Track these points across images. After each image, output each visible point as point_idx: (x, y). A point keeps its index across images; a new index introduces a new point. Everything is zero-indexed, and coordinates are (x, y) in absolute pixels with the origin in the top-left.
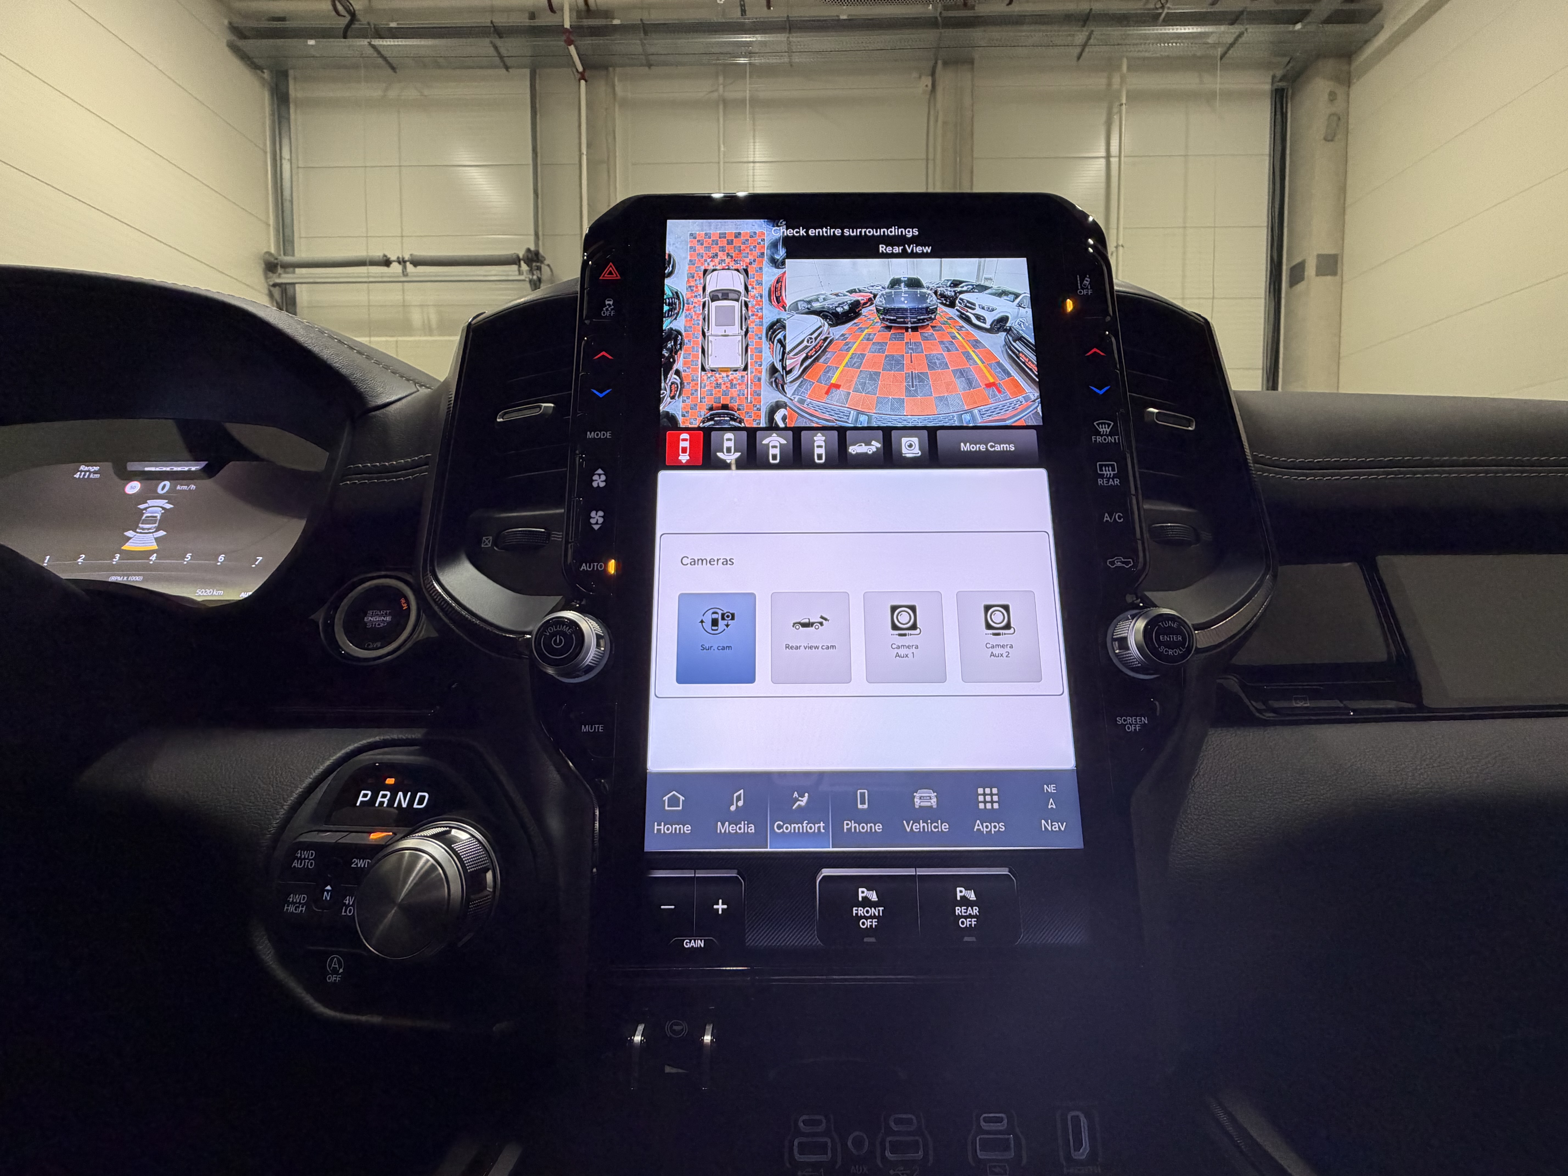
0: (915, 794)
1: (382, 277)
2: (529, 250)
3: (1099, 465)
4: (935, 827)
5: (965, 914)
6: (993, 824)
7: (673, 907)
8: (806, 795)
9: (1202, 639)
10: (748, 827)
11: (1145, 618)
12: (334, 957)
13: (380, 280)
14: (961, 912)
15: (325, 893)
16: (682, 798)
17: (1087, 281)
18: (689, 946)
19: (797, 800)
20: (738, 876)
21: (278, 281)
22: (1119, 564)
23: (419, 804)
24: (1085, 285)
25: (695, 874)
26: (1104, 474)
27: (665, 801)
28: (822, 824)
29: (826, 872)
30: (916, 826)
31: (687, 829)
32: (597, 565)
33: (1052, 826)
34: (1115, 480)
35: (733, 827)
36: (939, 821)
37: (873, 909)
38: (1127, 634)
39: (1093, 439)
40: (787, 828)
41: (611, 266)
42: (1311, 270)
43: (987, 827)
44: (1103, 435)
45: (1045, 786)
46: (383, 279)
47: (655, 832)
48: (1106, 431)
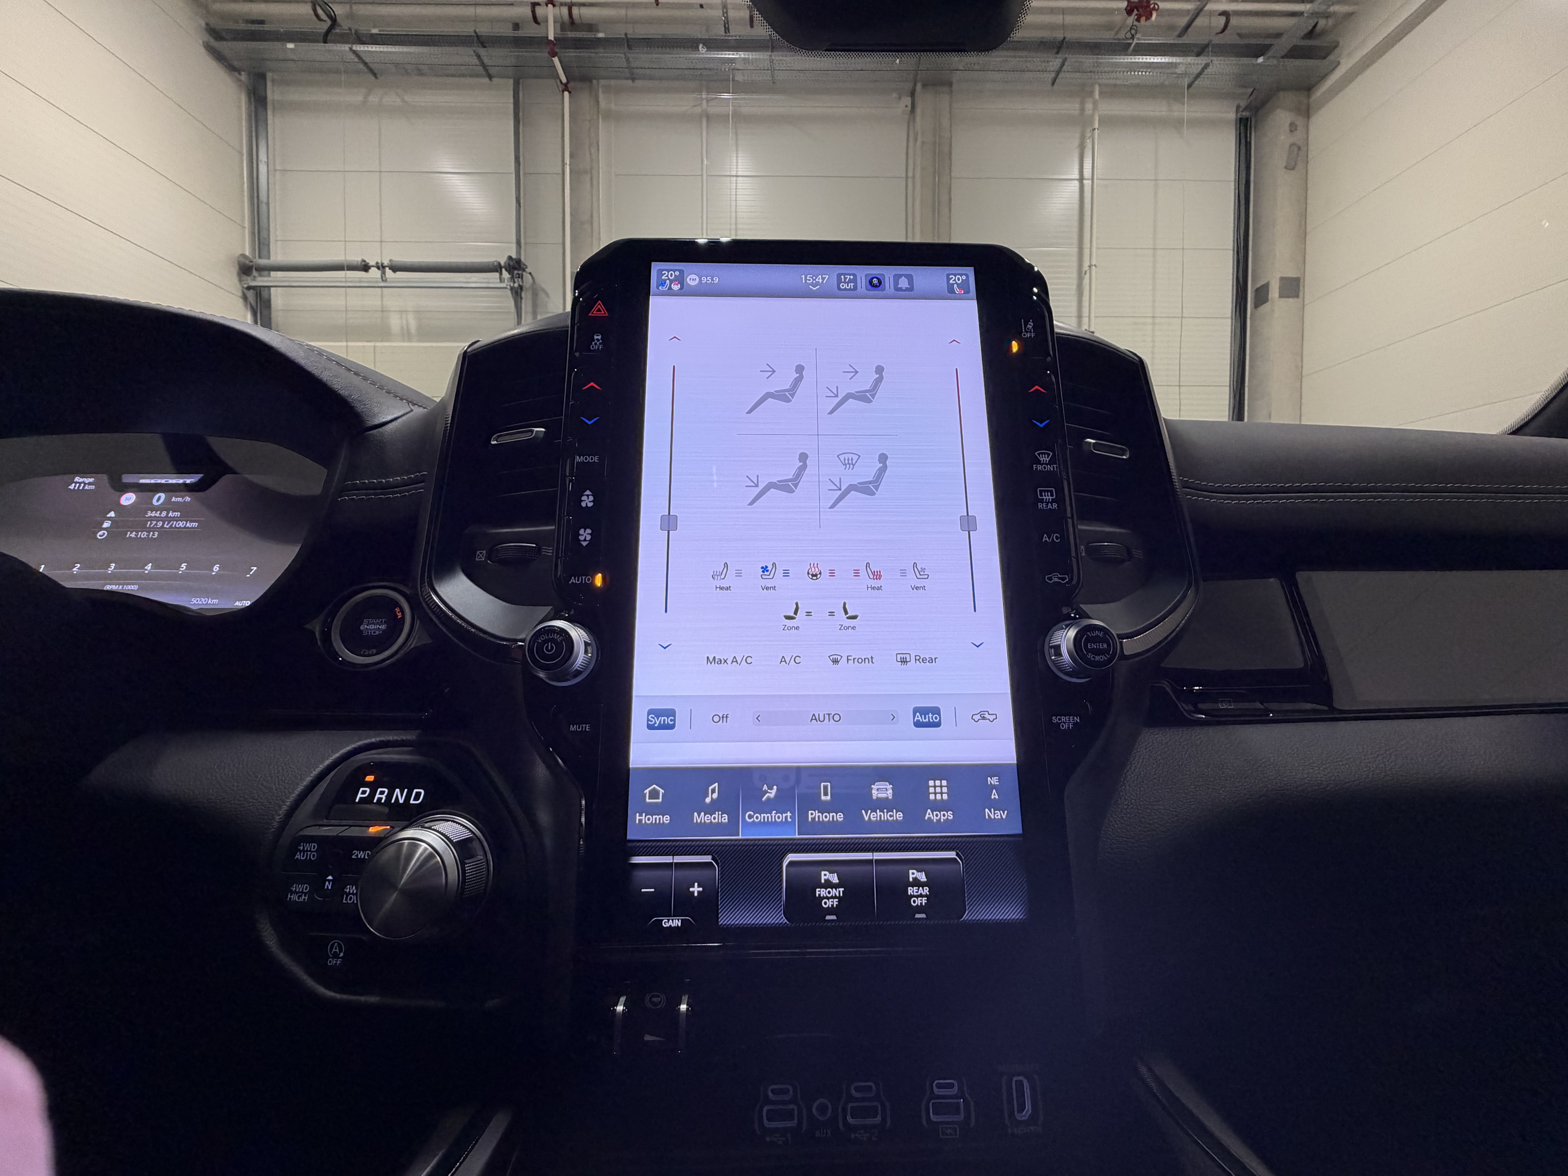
0: (873, 786)
1: (360, 282)
2: (510, 258)
3: (1040, 490)
4: (891, 816)
5: (917, 894)
6: (942, 813)
7: (653, 890)
8: (775, 787)
9: (1130, 647)
10: (722, 817)
11: (1076, 627)
12: (335, 942)
13: (358, 285)
14: (913, 892)
15: (327, 883)
16: (662, 791)
17: (1030, 325)
18: (667, 925)
19: (766, 792)
20: (712, 861)
21: (253, 284)
22: (1056, 580)
23: (414, 800)
24: (1028, 329)
25: (673, 860)
26: (1043, 499)
27: (646, 794)
28: (789, 814)
29: (791, 857)
30: (874, 815)
31: (666, 819)
32: (585, 579)
33: (995, 814)
34: (1053, 504)
35: (708, 817)
36: (894, 810)
37: (834, 889)
38: (1060, 642)
39: (1034, 468)
40: (757, 818)
41: (599, 304)
42: (1274, 292)
43: (937, 815)
44: (1043, 464)
45: (989, 778)
46: (362, 284)
47: (637, 822)
48: (1046, 460)
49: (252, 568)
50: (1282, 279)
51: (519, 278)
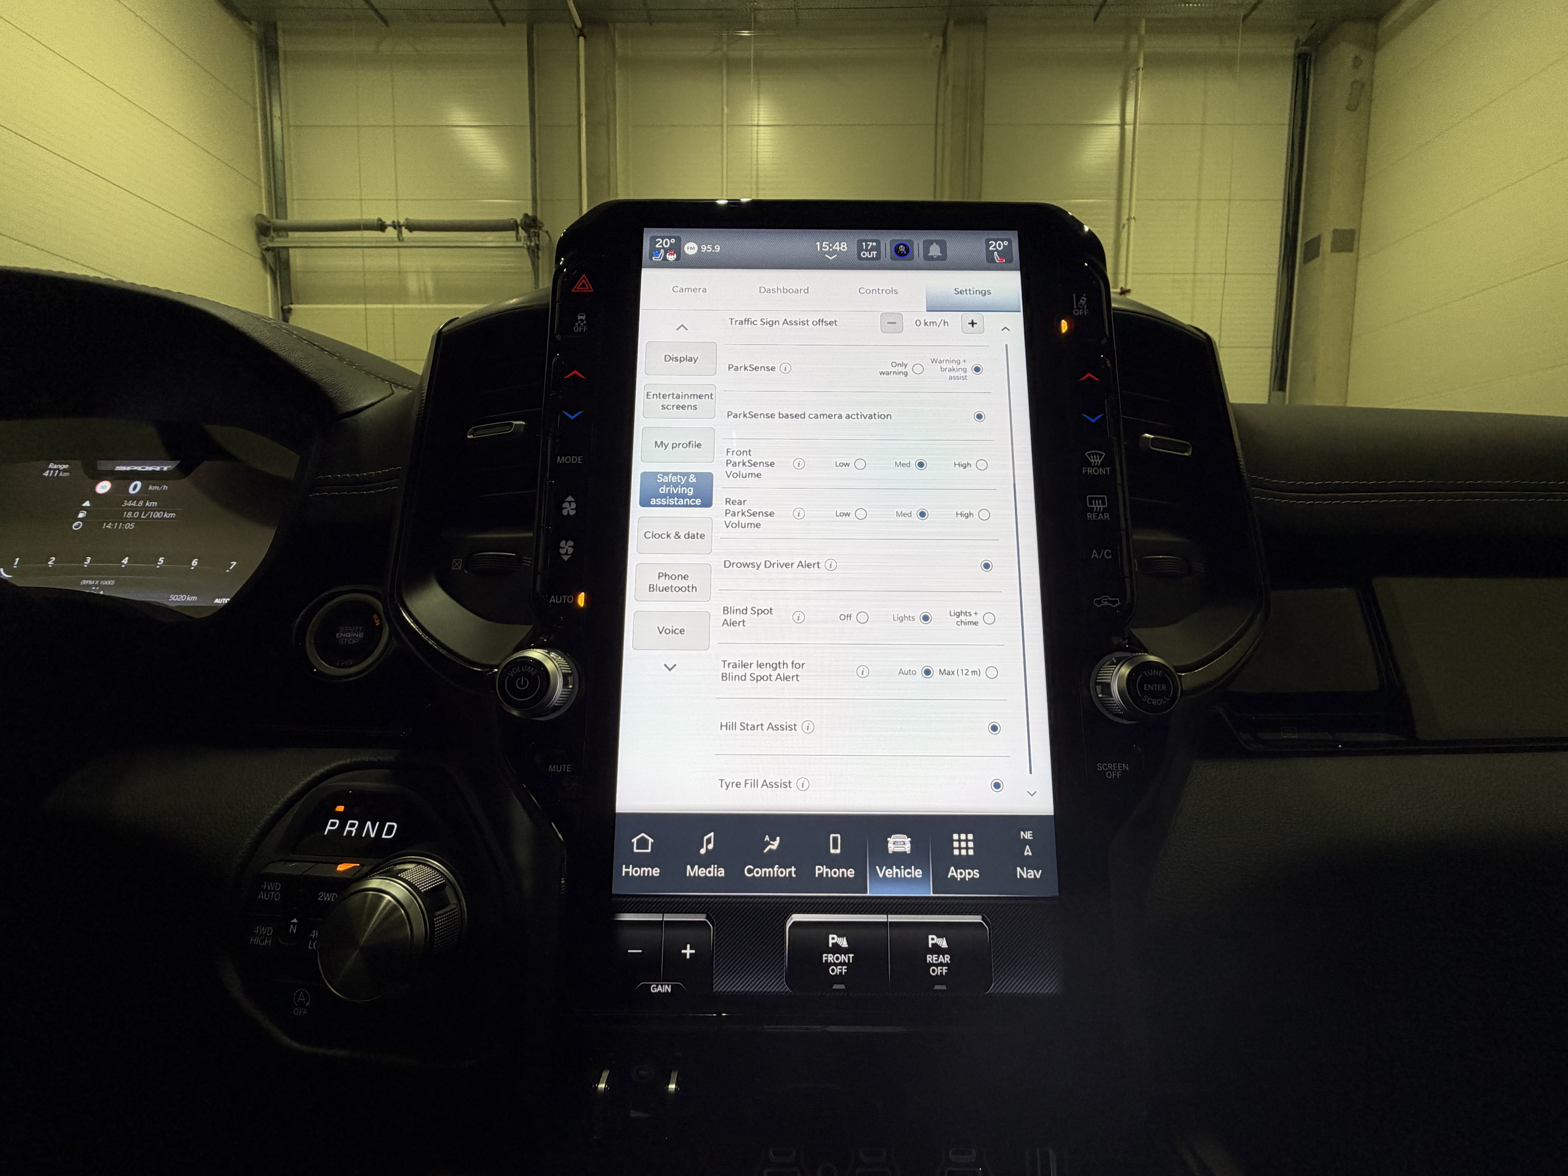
0: (889, 839)
1: (377, 242)
2: (526, 215)
3: (1089, 498)
4: (909, 873)
5: (937, 962)
6: (967, 871)
7: (640, 951)
8: (778, 838)
9: (1188, 680)
10: (718, 871)
11: (1130, 664)
12: (301, 991)
13: (374, 245)
14: (932, 960)
15: (292, 926)
16: (651, 840)
17: (1083, 300)
18: (656, 991)
19: (768, 843)
20: (707, 920)
21: (270, 245)
22: (1106, 603)
23: (386, 835)
24: (1081, 305)
25: (663, 918)
26: (1094, 508)
27: (633, 843)
28: (793, 869)
29: (796, 917)
30: (889, 872)
31: (656, 872)
32: (566, 598)
33: (1027, 873)
34: (1105, 514)
35: (702, 871)
36: (913, 867)
37: (843, 955)
38: (1110, 681)
39: (1084, 471)
40: (757, 872)
41: (584, 278)
42: (1326, 246)
43: (961, 874)
44: (1094, 466)
45: (1022, 833)
46: (378, 245)
47: (624, 874)
48: (1098, 462)
49: (232, 563)
50: (1335, 231)
51: (535, 236)
